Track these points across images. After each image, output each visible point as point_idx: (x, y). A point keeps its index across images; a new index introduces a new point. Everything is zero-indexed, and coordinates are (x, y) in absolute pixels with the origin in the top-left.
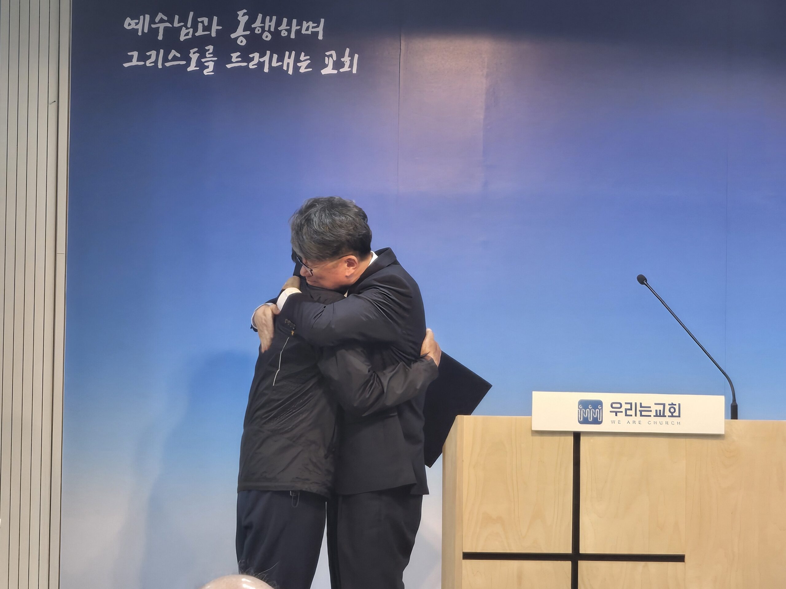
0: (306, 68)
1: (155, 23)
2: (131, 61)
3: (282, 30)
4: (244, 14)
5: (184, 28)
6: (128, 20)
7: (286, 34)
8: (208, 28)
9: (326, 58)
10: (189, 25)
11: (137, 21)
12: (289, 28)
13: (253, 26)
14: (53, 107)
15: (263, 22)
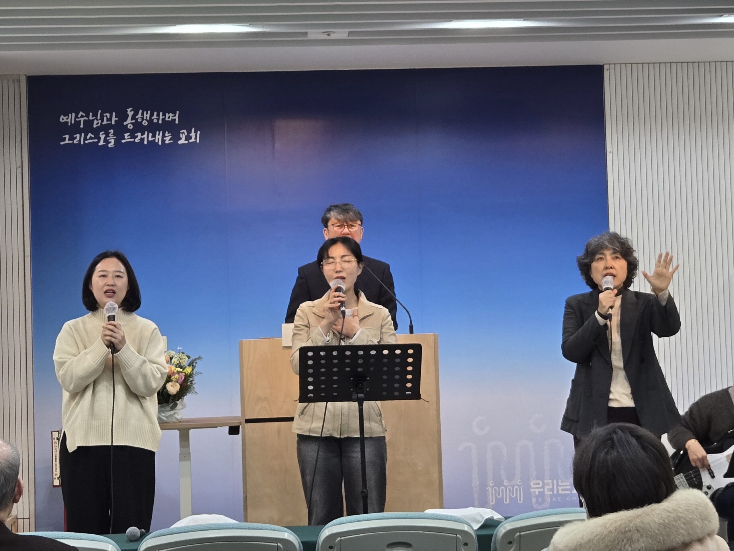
0: (169, 140)
1: (78, 118)
2: (65, 141)
3: (153, 119)
4: (131, 111)
5: (95, 120)
6: (62, 117)
7: (157, 121)
8: (110, 119)
9: (181, 134)
10: (99, 118)
11: (67, 117)
12: (158, 117)
13: (137, 117)
14: (19, 170)
15: (143, 114)
